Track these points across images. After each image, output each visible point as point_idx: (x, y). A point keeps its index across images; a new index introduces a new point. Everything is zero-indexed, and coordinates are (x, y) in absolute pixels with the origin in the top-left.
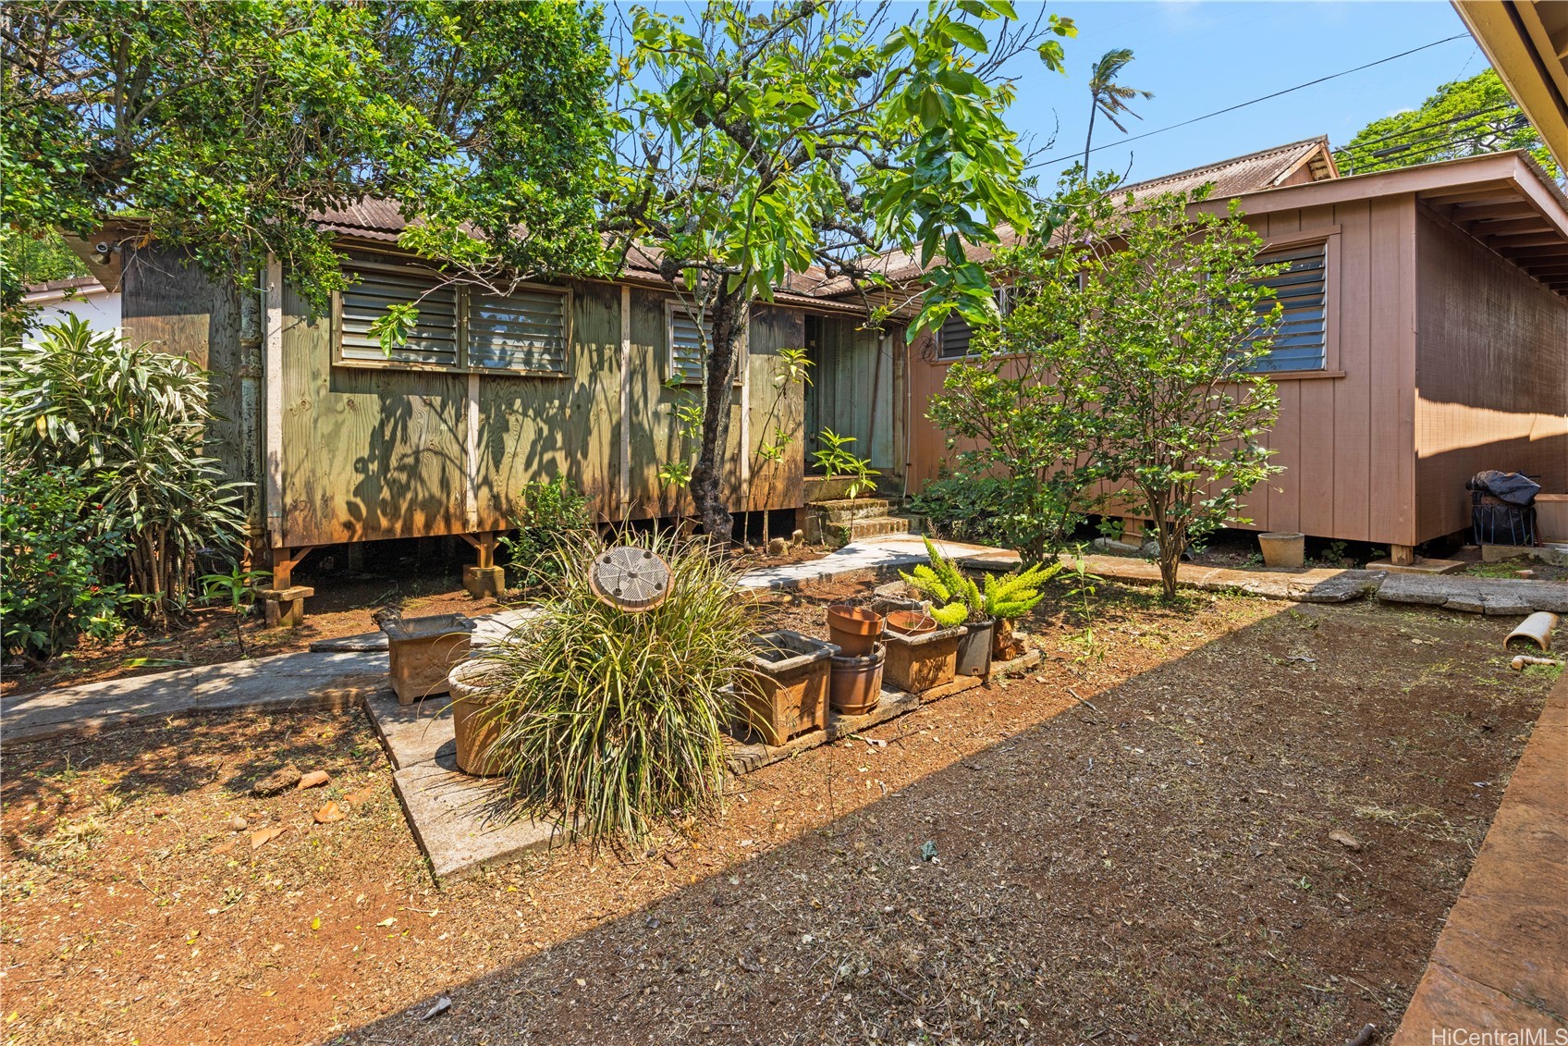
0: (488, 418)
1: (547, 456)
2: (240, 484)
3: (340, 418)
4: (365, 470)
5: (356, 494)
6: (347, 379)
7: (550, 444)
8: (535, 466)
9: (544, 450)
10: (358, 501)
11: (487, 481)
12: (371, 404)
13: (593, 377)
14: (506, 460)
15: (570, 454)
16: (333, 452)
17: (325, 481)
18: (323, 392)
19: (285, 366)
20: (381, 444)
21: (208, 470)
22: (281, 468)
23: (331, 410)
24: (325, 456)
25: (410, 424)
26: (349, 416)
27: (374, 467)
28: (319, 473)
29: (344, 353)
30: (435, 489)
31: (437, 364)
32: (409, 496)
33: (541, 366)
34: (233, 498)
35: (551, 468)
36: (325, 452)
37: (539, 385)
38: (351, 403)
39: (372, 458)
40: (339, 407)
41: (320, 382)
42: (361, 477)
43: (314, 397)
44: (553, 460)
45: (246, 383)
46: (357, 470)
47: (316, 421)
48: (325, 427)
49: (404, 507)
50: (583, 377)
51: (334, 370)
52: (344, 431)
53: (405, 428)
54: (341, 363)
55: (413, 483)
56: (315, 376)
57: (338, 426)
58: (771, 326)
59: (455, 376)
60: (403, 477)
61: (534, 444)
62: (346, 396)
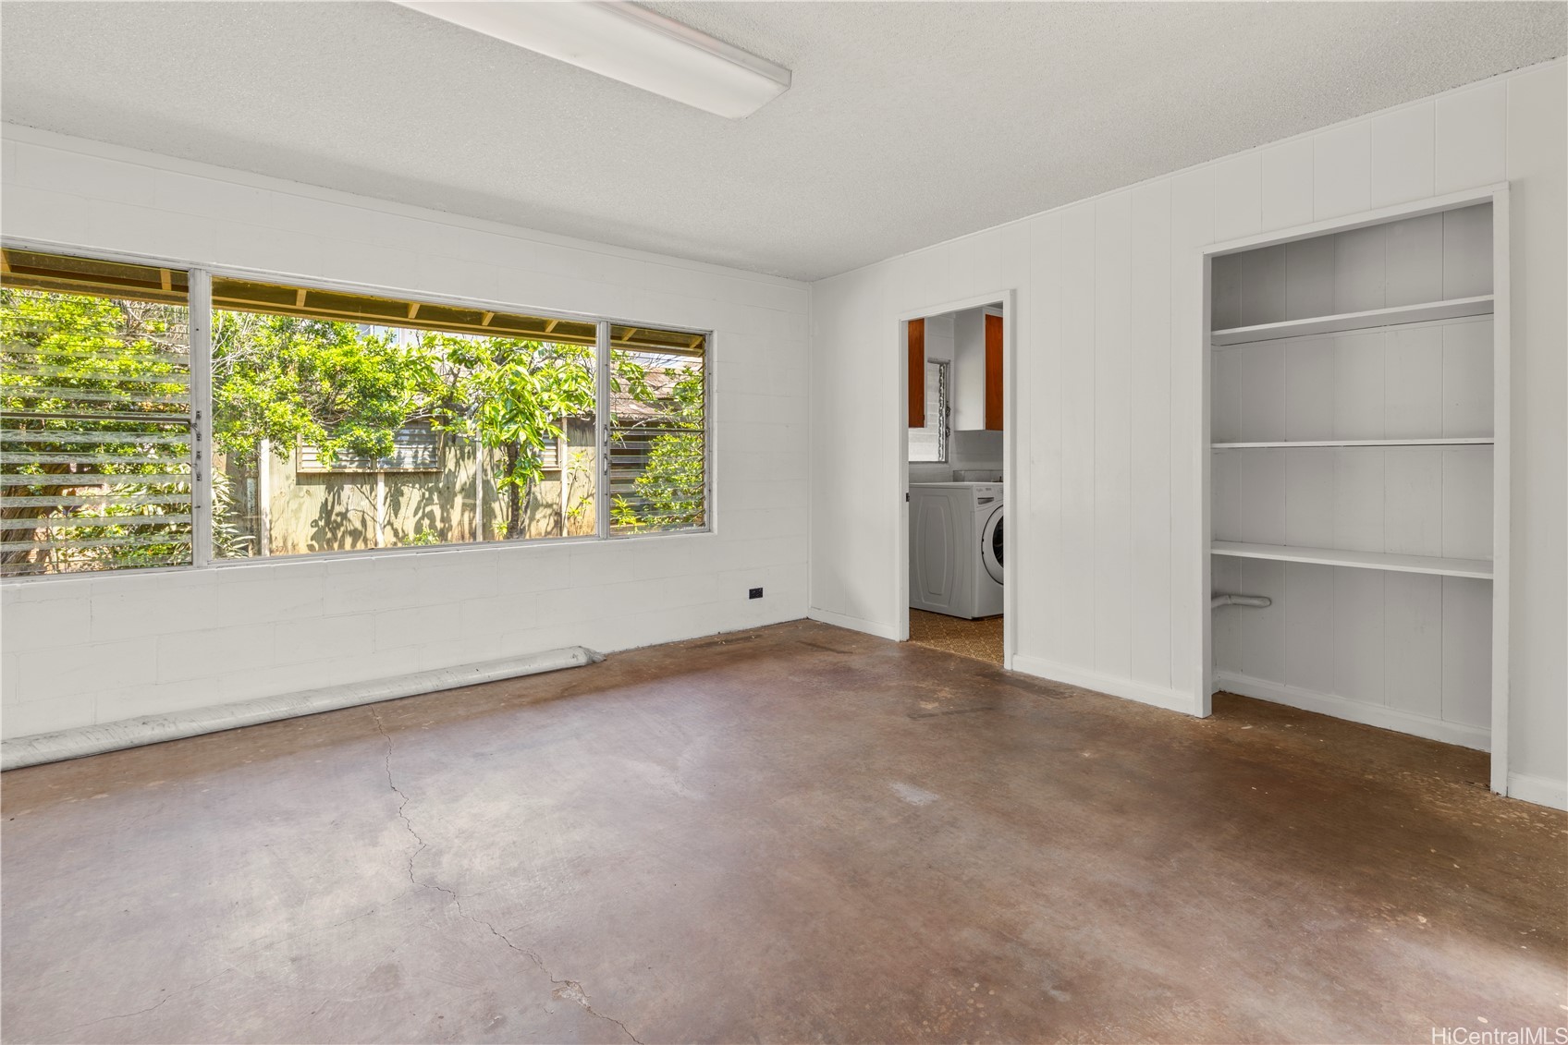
0: (390, 489)
1: (428, 509)
2: (246, 537)
3: (302, 500)
4: (317, 525)
5: (312, 540)
6: (304, 479)
7: (430, 501)
8: (420, 514)
9: (426, 505)
10: (314, 543)
11: (390, 523)
12: (319, 492)
13: (457, 464)
14: (402, 511)
15: (443, 508)
16: (297, 519)
17: (293, 535)
18: (292, 487)
19: (271, 473)
20: (326, 511)
21: (229, 530)
22: (269, 517)
23: (296, 496)
24: (293, 521)
25: (342, 494)
26: (307, 499)
27: (322, 523)
28: (290, 531)
29: (304, 464)
30: (358, 525)
31: (357, 467)
32: (342, 529)
33: (424, 459)
34: (242, 545)
35: (431, 516)
36: (293, 519)
37: (422, 477)
38: (308, 492)
39: (321, 518)
40: (302, 494)
41: (290, 481)
42: (315, 529)
43: (287, 489)
44: (432, 511)
45: (249, 481)
46: (312, 526)
47: (288, 502)
48: (293, 505)
49: (339, 535)
50: (451, 465)
51: (298, 475)
52: (304, 507)
53: (339, 497)
54: (302, 471)
55: (344, 522)
56: (288, 478)
57: (301, 505)
58: (584, 431)
59: (370, 474)
60: (339, 519)
61: (420, 502)
62: (305, 487)
